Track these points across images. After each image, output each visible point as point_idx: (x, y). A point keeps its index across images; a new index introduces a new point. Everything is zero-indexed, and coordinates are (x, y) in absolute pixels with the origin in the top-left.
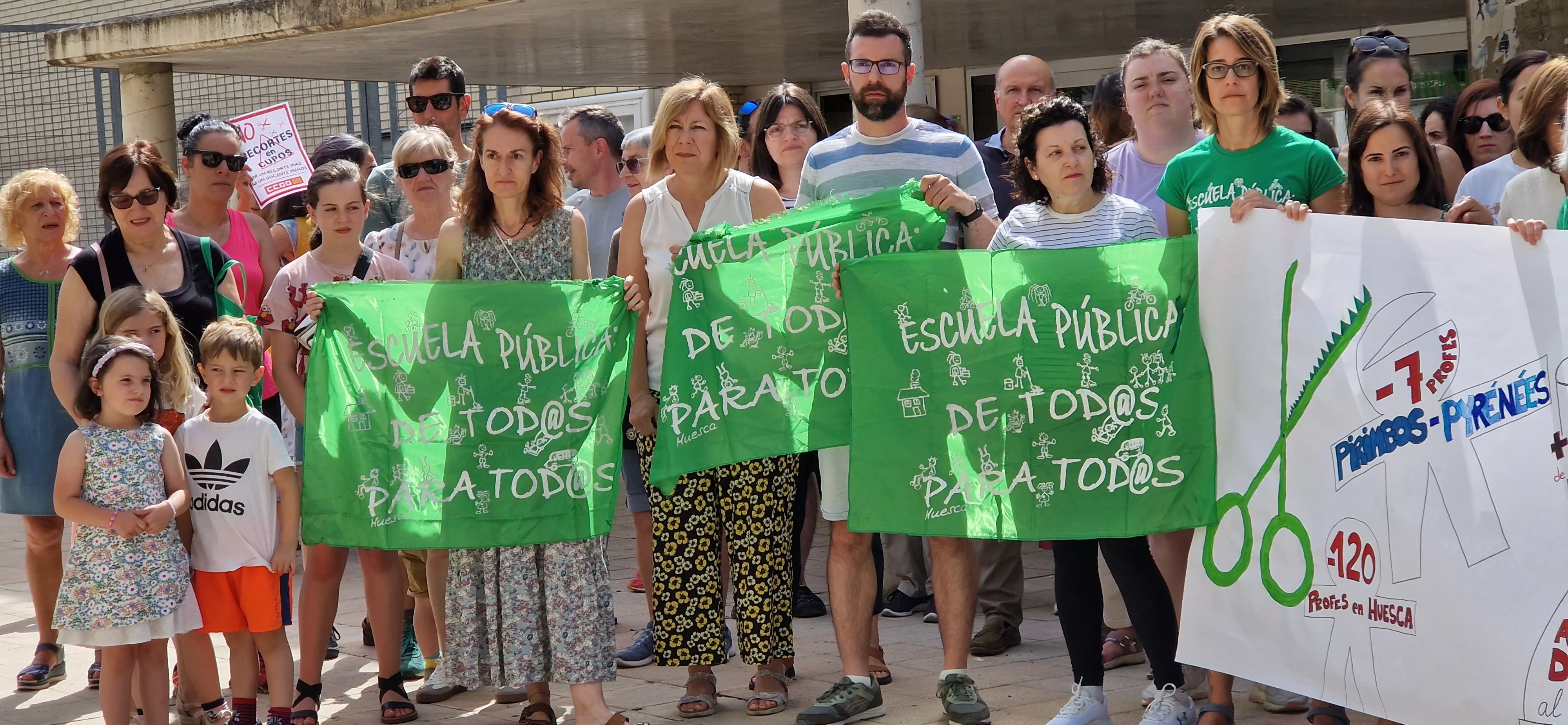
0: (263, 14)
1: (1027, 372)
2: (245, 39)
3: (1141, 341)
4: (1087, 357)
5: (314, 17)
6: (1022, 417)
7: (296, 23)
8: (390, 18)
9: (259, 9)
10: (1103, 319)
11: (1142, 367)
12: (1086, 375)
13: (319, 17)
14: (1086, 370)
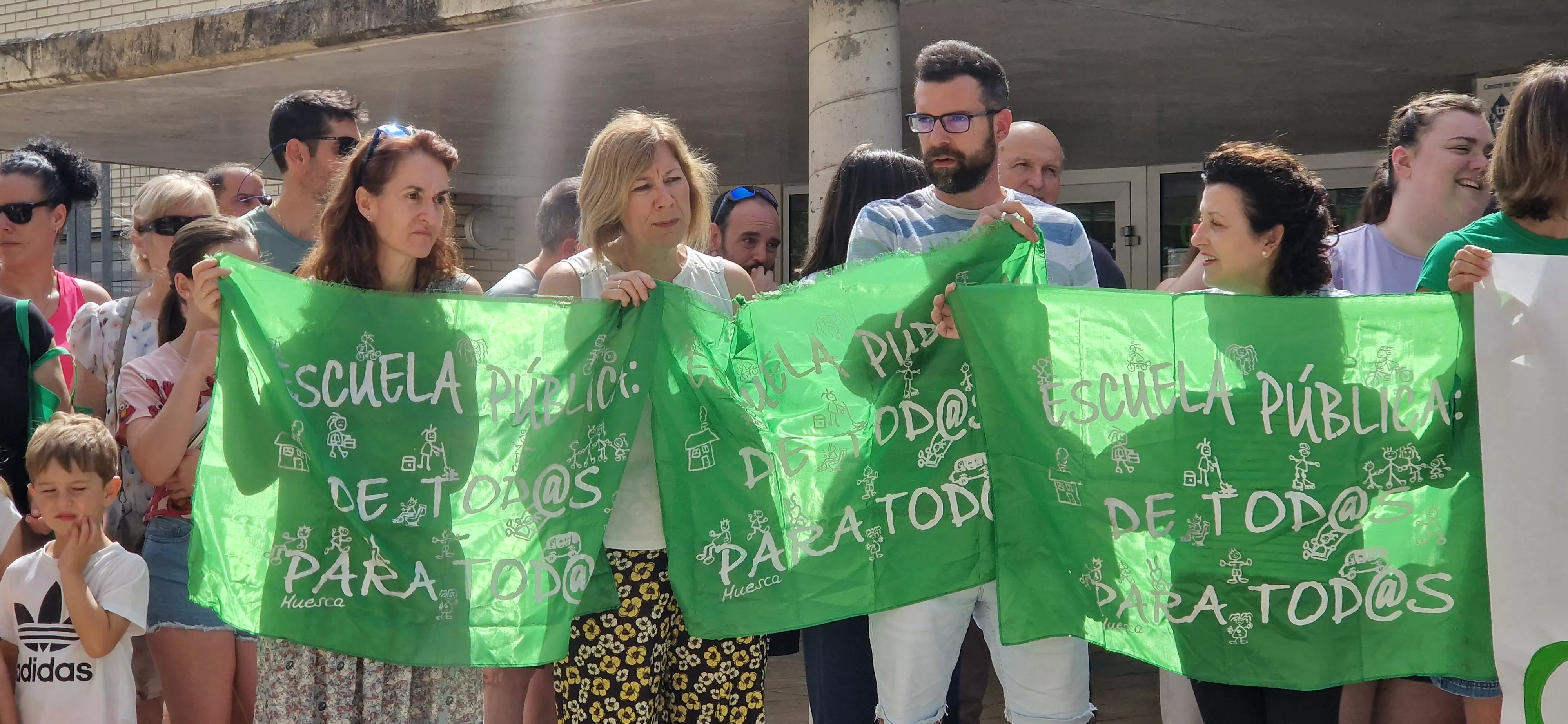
0: (10, 59)
1: (1216, 465)
3: (1384, 430)
4: (1304, 448)
5: (79, 63)
6: (1206, 524)
7: (56, 70)
8: (181, 65)
10: (1331, 398)
11: (1381, 462)
12: (1300, 472)
13: (86, 63)
14: (1302, 465)
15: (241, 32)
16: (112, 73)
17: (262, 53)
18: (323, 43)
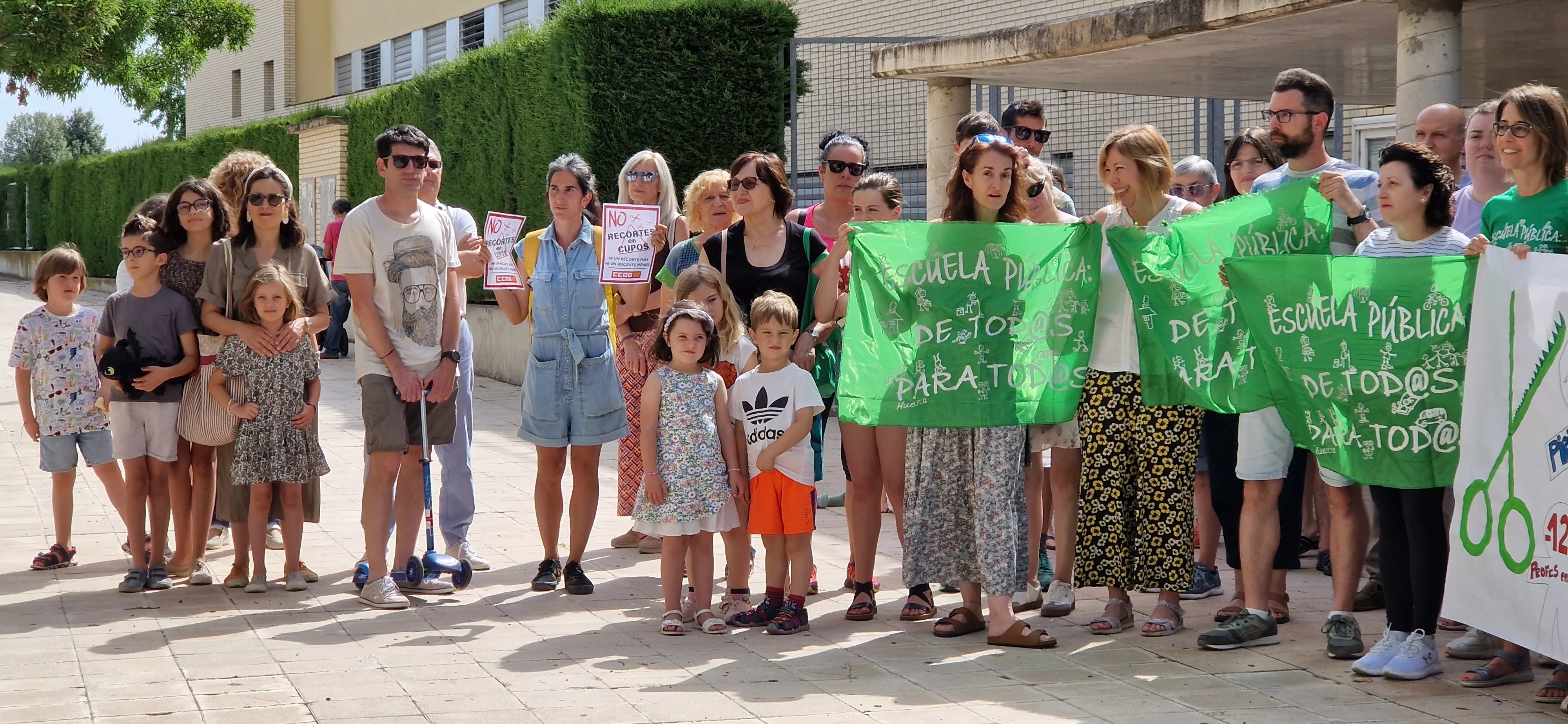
0: (1007, 42)
1: (1348, 355)
2: (996, 62)
3: (1432, 335)
4: (1388, 346)
5: (1039, 47)
6: (1346, 389)
7: (1027, 51)
9: (1005, 38)
10: (1406, 316)
11: (1432, 354)
12: (1386, 359)
13: (1042, 46)
15: (1113, 28)
16: (1054, 54)
17: (1124, 42)
18: (1152, 37)
